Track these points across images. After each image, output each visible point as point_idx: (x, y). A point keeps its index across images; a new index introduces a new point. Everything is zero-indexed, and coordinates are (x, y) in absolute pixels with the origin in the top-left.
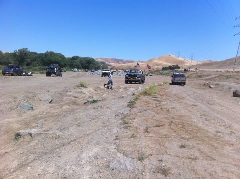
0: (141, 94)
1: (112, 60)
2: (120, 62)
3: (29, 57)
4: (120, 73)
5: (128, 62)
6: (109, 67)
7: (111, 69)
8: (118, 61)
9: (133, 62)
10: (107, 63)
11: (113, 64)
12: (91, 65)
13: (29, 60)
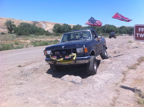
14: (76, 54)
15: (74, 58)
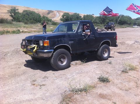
3: (109, 18)
14: (37, 46)
15: (34, 50)
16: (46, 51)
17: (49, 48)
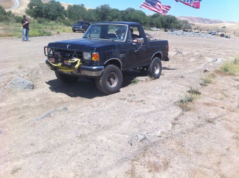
0: (217, 72)
1: (197, 18)
2: (206, 22)
4: (203, 35)
5: (215, 22)
6: (193, 27)
7: (195, 29)
8: (203, 20)
9: (221, 22)
10: (190, 22)
11: (197, 24)
12: (172, 24)
13: (110, 17)
14: (80, 60)
15: (77, 66)
16: (94, 68)
17: (99, 64)
